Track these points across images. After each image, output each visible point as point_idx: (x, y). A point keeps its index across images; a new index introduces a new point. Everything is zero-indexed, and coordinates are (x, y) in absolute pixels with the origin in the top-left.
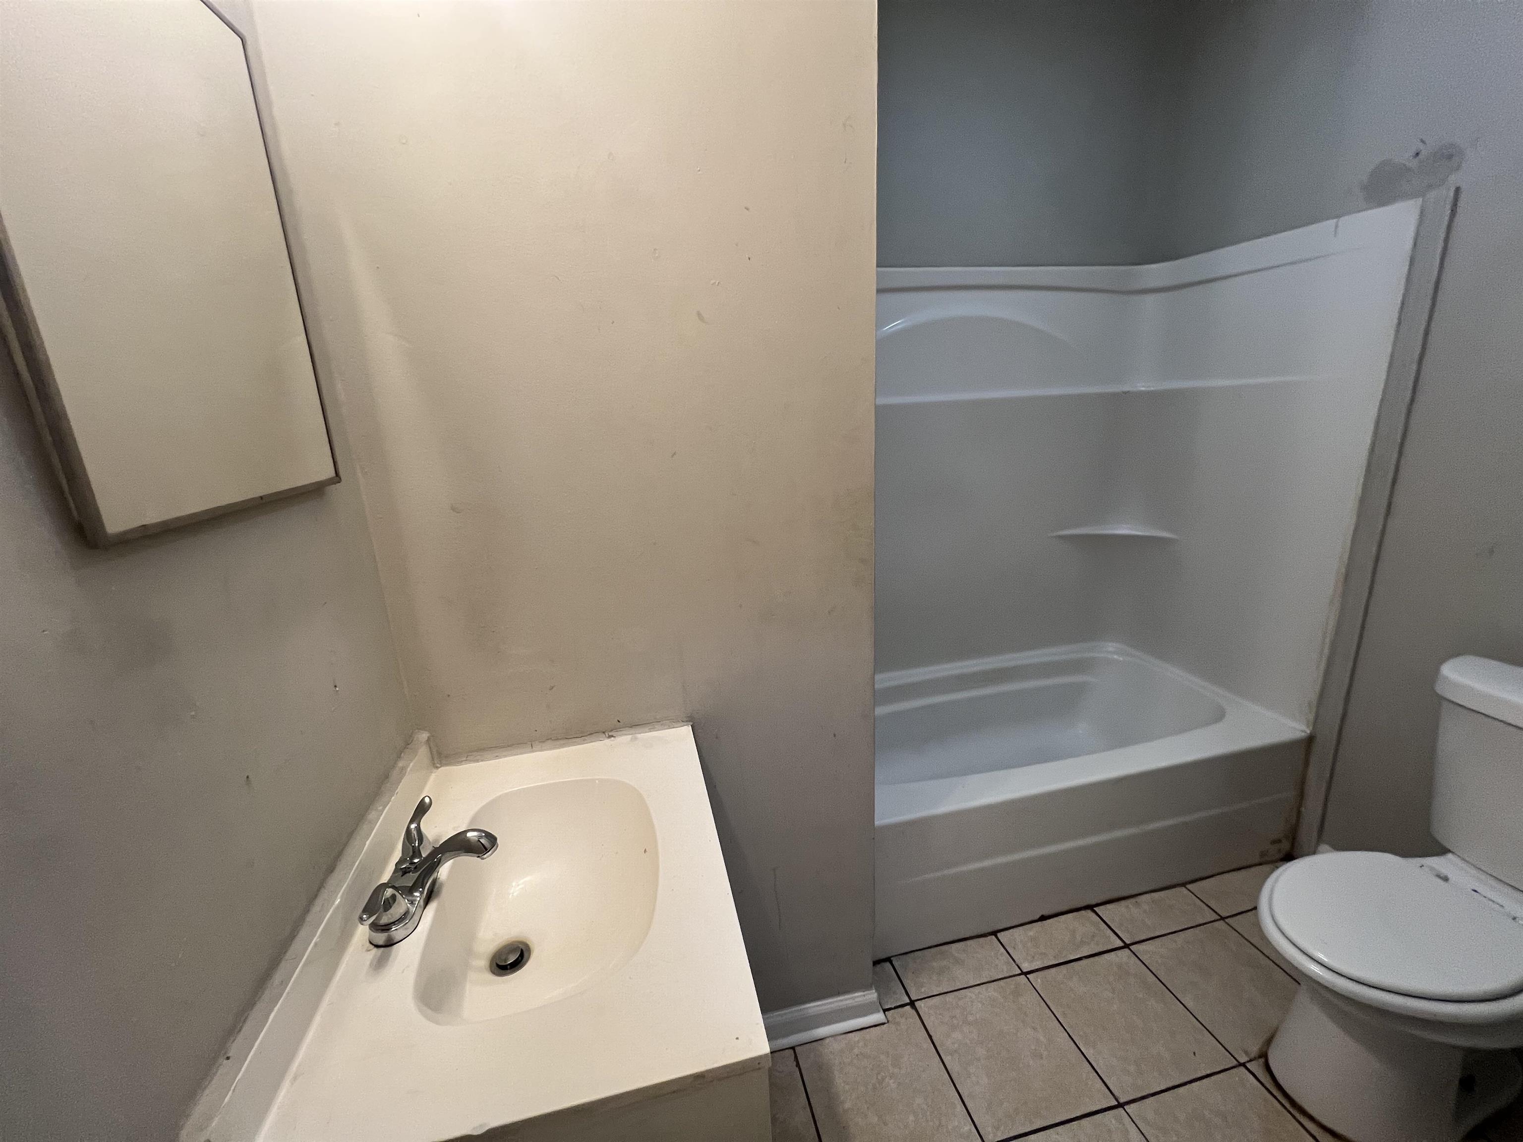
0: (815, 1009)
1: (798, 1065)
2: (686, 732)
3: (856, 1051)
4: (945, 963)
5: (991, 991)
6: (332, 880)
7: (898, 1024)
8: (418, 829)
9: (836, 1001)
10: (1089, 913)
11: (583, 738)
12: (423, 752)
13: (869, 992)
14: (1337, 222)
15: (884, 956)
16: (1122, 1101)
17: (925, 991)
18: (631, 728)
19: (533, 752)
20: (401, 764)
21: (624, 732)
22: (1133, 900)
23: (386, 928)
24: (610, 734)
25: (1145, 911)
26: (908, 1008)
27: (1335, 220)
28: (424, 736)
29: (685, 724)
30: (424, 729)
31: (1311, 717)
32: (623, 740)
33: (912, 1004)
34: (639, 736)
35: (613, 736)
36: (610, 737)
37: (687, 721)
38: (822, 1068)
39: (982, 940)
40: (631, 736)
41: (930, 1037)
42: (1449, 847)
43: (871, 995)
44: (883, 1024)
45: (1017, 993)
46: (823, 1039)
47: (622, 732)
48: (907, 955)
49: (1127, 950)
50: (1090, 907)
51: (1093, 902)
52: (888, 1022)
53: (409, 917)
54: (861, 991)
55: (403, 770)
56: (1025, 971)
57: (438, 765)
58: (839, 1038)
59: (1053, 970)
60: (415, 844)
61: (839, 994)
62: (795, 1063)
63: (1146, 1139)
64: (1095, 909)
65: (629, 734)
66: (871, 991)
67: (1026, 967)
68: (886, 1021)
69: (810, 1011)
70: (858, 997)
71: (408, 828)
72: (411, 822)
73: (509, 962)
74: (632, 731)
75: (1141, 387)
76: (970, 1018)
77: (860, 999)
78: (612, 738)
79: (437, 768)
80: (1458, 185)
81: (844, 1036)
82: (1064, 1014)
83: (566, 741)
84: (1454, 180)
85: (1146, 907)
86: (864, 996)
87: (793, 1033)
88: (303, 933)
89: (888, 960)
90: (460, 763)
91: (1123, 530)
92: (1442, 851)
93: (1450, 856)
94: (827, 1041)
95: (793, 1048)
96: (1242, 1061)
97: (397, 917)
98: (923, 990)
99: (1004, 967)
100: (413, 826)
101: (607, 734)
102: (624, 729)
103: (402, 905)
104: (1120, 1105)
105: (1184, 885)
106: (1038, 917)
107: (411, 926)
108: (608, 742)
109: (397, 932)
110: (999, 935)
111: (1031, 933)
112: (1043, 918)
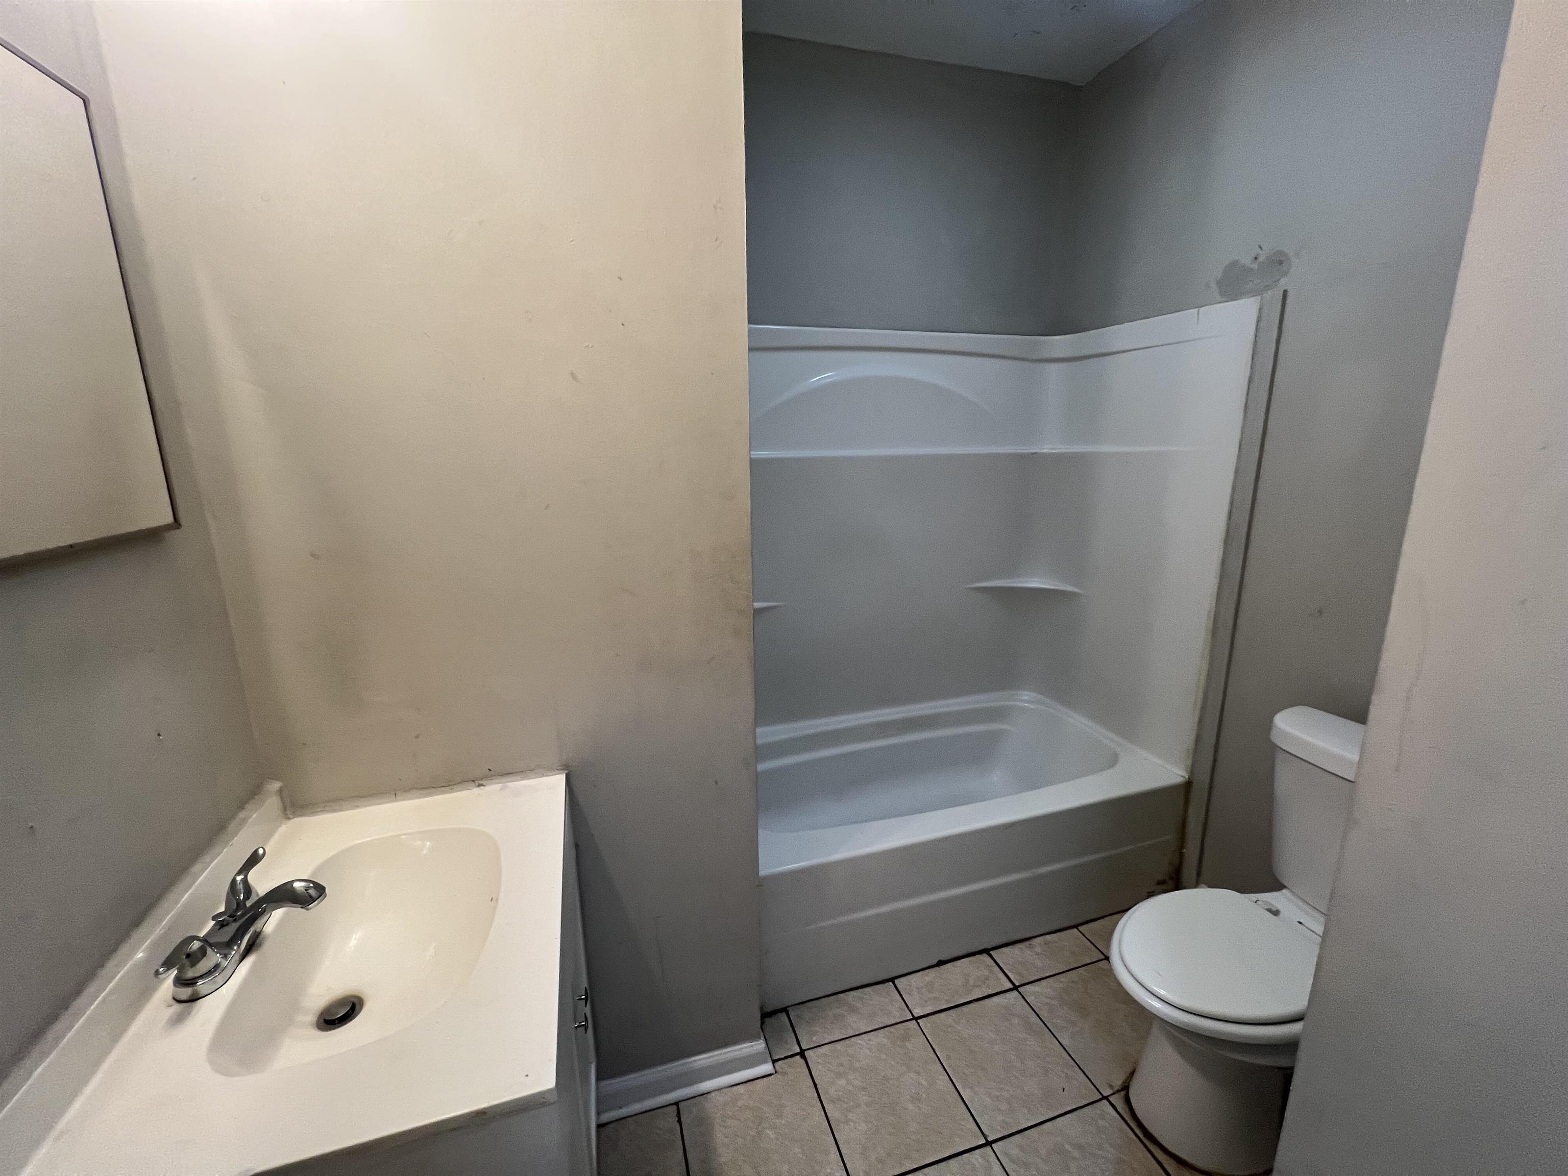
0: (701, 1062)
1: (680, 1121)
2: (559, 781)
3: (740, 1103)
4: (838, 1011)
5: (880, 1038)
6: (136, 935)
7: (785, 1074)
8: (245, 881)
9: (721, 1054)
10: (985, 958)
11: (450, 787)
12: (272, 803)
13: (756, 1043)
14: (1199, 310)
15: (780, 1006)
16: (990, 1139)
17: (817, 1040)
18: (502, 777)
19: (396, 801)
20: (242, 815)
21: (496, 781)
22: (1027, 943)
23: (192, 982)
24: (481, 782)
25: (1037, 954)
26: (798, 1057)
27: (1197, 309)
28: (276, 785)
29: (559, 772)
30: (278, 779)
31: (1189, 762)
32: (493, 789)
33: (802, 1054)
34: (509, 784)
35: (482, 785)
36: (480, 785)
37: (562, 770)
38: (704, 1122)
39: (878, 987)
40: (501, 785)
41: (815, 1085)
42: (1285, 884)
43: (759, 1046)
44: (771, 1075)
45: (906, 1037)
46: (709, 1093)
47: (493, 781)
48: (804, 1005)
49: (1015, 992)
50: (987, 951)
51: (989, 947)
52: (776, 1072)
53: (219, 970)
54: (749, 1042)
55: (244, 821)
56: (916, 1015)
57: (290, 816)
58: (725, 1091)
59: (942, 1015)
60: (239, 896)
61: (725, 1045)
62: (677, 1119)
63: (1007, 1173)
64: (991, 952)
65: (500, 783)
66: (759, 1042)
67: (917, 1012)
68: (773, 1071)
69: (695, 1064)
70: (746, 1047)
71: (234, 881)
72: (239, 873)
73: (338, 1016)
74: (503, 779)
75: (1046, 449)
76: (857, 1065)
77: (748, 1050)
78: (482, 787)
79: (289, 819)
80: (1286, 288)
81: (730, 1089)
82: (948, 1057)
83: (433, 790)
84: (1284, 283)
85: (1038, 950)
86: (752, 1046)
87: (675, 1089)
88: (91, 989)
89: (785, 1010)
90: (314, 813)
91: (1035, 583)
92: (1277, 886)
93: (1284, 891)
94: (713, 1094)
95: (677, 1104)
96: (1105, 1094)
97: (205, 970)
98: (814, 1039)
99: (897, 1012)
100: (239, 878)
101: (477, 783)
102: (494, 778)
103: (213, 958)
104: (989, 1143)
105: (1076, 926)
106: (935, 962)
107: (220, 979)
108: (476, 791)
109: (202, 986)
110: (896, 981)
111: (927, 979)
112: (941, 963)
